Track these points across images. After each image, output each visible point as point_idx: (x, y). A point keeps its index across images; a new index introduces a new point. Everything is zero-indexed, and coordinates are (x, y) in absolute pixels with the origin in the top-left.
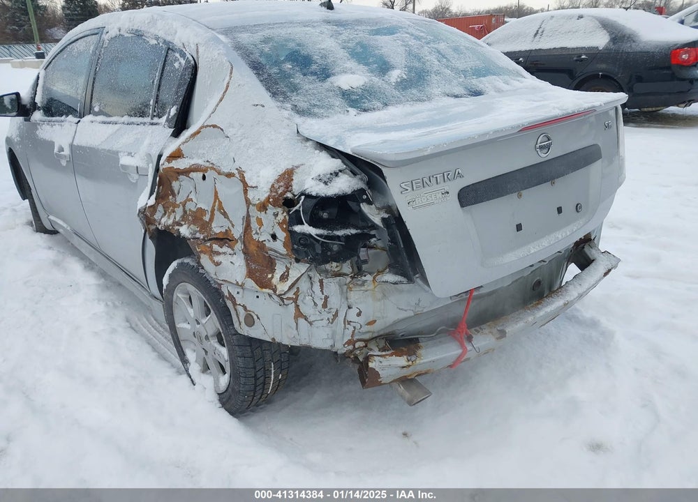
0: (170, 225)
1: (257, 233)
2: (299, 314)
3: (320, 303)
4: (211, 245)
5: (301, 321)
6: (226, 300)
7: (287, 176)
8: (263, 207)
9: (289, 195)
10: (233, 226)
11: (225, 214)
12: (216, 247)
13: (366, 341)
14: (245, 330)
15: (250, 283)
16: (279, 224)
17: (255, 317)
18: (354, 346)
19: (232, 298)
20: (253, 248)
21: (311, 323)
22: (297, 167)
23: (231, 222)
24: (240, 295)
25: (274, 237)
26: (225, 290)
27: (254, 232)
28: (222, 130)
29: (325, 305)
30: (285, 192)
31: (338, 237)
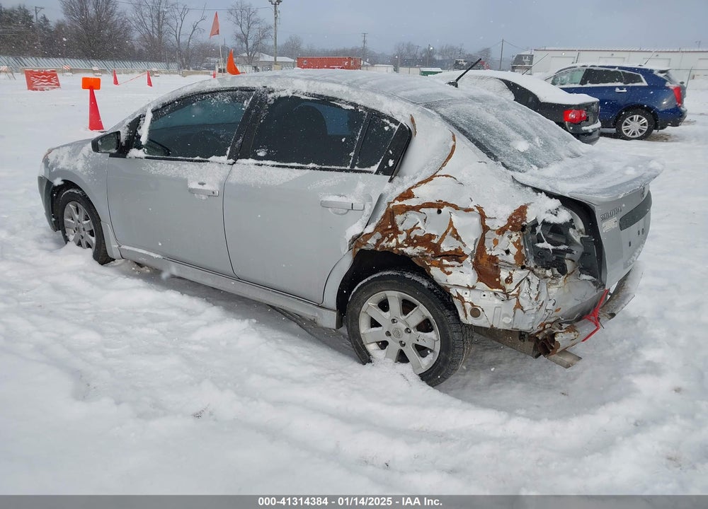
0: (393, 247)
1: (491, 250)
2: (519, 306)
3: (534, 297)
4: (441, 260)
5: (519, 311)
6: (454, 299)
7: (522, 211)
8: (502, 231)
9: (524, 223)
10: (465, 246)
11: (458, 238)
12: (445, 262)
13: (551, 323)
14: (470, 320)
15: (482, 285)
16: (514, 243)
17: (481, 310)
18: (544, 327)
19: (460, 297)
20: (483, 261)
21: (524, 312)
22: (529, 204)
23: (463, 243)
24: (468, 295)
25: (508, 252)
26: (453, 292)
27: (488, 249)
28: (455, 179)
29: (536, 299)
30: (521, 222)
31: (560, 250)
